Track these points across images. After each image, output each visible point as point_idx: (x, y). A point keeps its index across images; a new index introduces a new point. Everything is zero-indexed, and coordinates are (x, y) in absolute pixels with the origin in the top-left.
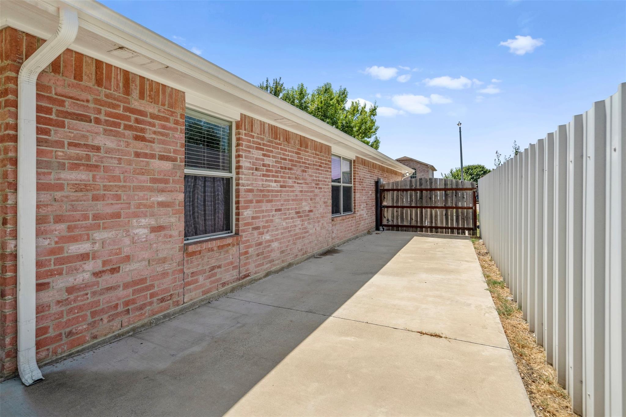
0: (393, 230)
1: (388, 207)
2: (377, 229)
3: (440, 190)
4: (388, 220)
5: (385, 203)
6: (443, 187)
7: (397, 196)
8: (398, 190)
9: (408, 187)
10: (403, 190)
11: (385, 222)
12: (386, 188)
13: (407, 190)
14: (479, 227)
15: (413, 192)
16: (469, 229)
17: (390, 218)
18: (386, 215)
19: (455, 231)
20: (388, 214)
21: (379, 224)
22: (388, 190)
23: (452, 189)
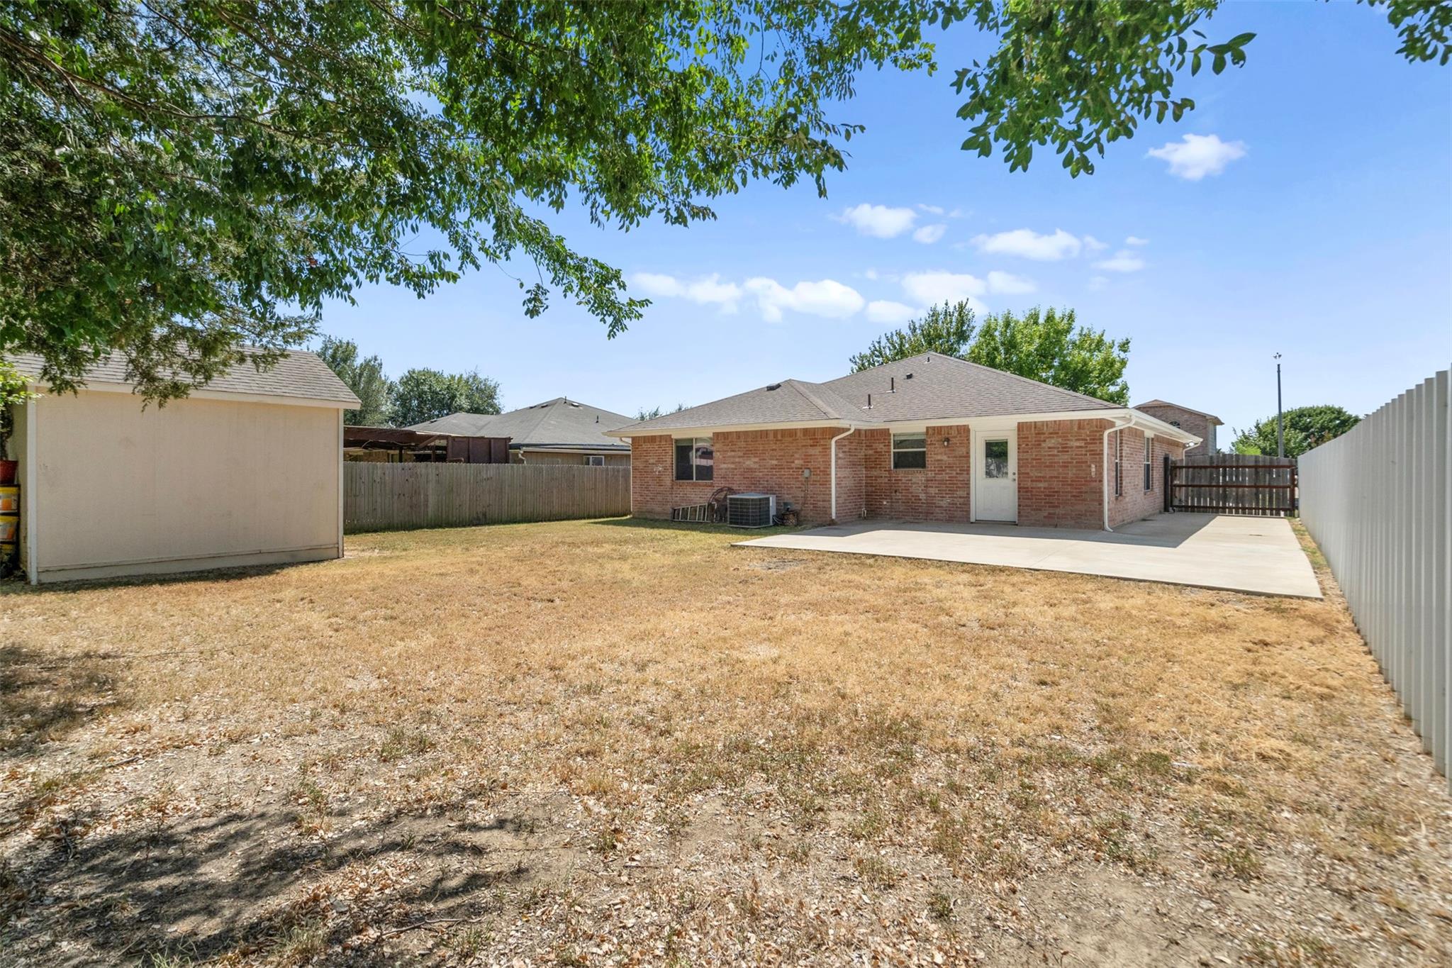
0: (1186, 511)
1: (1180, 486)
2: (1166, 510)
3: (1249, 467)
4: (1180, 500)
5: (1176, 482)
6: (1252, 464)
7: (1193, 473)
8: (1194, 467)
9: (1208, 464)
10: (1201, 467)
11: (1176, 502)
12: (1178, 464)
13: (1205, 467)
14: (1297, 508)
15: (1214, 470)
16: (1285, 510)
17: (1183, 498)
18: (1177, 494)
19: (1268, 512)
20: (1181, 494)
21: (1169, 505)
22: (1181, 467)
23: (1264, 467)
